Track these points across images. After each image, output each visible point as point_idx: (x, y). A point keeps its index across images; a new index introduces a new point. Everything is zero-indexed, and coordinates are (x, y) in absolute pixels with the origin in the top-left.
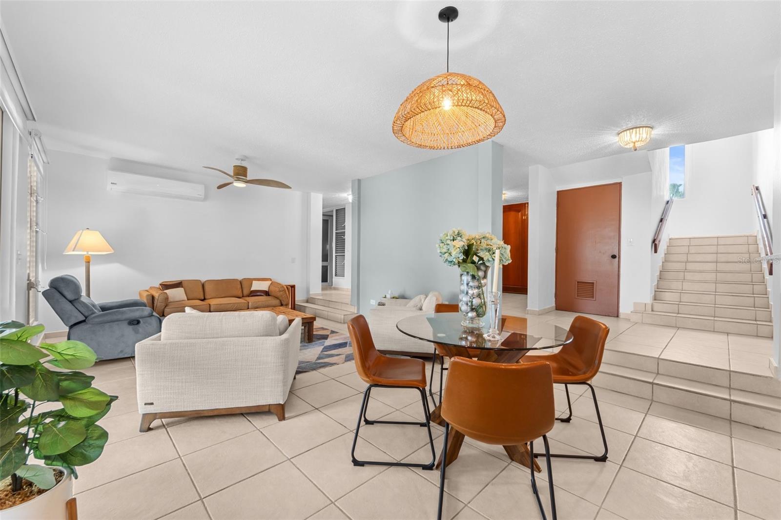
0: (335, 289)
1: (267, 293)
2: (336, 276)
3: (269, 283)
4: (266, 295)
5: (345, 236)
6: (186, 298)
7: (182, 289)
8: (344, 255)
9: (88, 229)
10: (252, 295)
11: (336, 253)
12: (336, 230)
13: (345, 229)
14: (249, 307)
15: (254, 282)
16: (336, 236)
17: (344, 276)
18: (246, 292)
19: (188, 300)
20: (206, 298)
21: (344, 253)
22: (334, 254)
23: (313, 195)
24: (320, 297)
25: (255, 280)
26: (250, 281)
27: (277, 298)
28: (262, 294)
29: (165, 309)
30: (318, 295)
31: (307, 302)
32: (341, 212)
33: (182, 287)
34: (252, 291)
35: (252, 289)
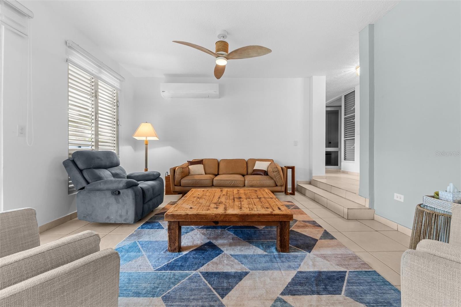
0: (344, 172)
1: (266, 173)
2: (345, 160)
3: (268, 163)
4: (265, 175)
5: (355, 119)
6: (204, 173)
7: (203, 165)
8: (354, 139)
9: (146, 122)
10: (253, 173)
11: (345, 137)
12: (345, 115)
13: (354, 112)
14: (245, 185)
15: (257, 162)
16: (345, 121)
17: (354, 161)
18: (250, 171)
19: (206, 174)
20: (219, 174)
21: (354, 137)
22: (343, 139)
23: (315, 78)
24: (324, 181)
25: (258, 161)
26: (254, 161)
27: (272, 178)
28: (261, 173)
29: (181, 181)
30: (322, 177)
31: (310, 183)
32: (349, 97)
33: (203, 164)
34: (254, 170)
35: (255, 168)
